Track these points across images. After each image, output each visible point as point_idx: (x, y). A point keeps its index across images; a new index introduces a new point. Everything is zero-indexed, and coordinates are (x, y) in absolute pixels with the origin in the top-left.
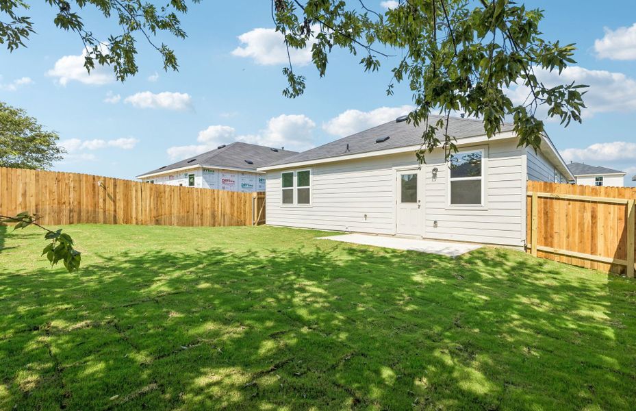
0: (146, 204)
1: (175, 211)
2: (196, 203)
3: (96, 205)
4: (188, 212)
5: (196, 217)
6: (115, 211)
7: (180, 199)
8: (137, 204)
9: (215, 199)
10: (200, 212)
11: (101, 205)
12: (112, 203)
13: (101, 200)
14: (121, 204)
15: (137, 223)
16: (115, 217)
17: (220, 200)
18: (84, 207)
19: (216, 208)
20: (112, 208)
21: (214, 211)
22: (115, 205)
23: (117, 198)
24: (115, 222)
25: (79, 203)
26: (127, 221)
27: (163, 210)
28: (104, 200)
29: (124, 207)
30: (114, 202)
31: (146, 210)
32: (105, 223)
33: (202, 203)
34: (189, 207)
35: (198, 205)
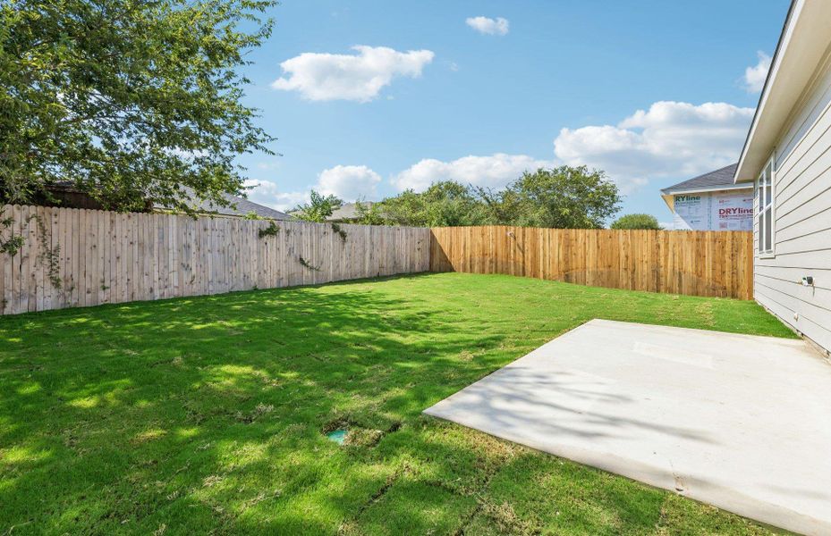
0: (554, 255)
1: (590, 264)
2: (623, 254)
3: (508, 256)
4: (610, 266)
5: (623, 273)
6: (524, 262)
7: (598, 247)
8: (545, 255)
9: (658, 246)
10: (631, 267)
11: (512, 256)
12: (521, 254)
13: (512, 251)
14: (529, 255)
15: (544, 278)
16: (524, 268)
17: (670, 249)
18: (499, 259)
19: (662, 263)
20: (521, 260)
21: (658, 266)
22: (524, 256)
23: (526, 248)
24: (524, 275)
25: (496, 254)
26: (535, 275)
27: (574, 263)
28: (515, 251)
29: (532, 258)
30: (523, 253)
31: (553, 263)
32: (515, 275)
33: (633, 253)
34: (612, 259)
35: (627, 257)
